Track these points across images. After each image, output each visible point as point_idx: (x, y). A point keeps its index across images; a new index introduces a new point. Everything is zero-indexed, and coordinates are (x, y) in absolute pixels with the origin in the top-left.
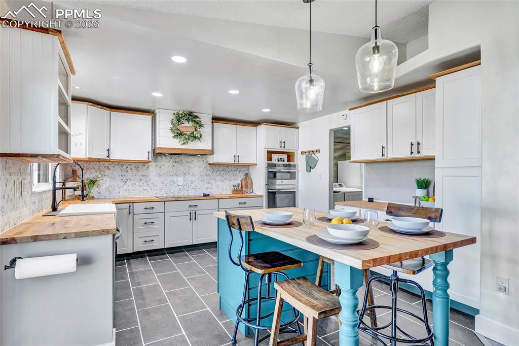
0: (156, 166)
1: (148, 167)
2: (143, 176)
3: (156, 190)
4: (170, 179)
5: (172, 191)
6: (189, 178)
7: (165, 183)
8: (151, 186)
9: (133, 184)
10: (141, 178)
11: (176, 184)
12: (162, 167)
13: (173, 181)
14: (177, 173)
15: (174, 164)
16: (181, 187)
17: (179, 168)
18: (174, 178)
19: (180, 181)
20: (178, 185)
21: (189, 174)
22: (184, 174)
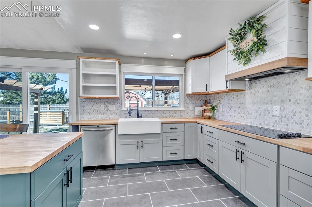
0: (251, 93)
1: (244, 95)
2: (241, 104)
3: (251, 118)
4: (264, 107)
5: (266, 122)
6: (290, 107)
7: (259, 112)
8: (247, 113)
9: (234, 111)
10: (240, 105)
11: (270, 115)
12: (256, 95)
13: (268, 110)
14: (273, 101)
15: (269, 89)
16: (277, 119)
17: (275, 94)
18: (269, 107)
19: (276, 109)
20: (273, 116)
21: (290, 100)
22: (282, 101)
